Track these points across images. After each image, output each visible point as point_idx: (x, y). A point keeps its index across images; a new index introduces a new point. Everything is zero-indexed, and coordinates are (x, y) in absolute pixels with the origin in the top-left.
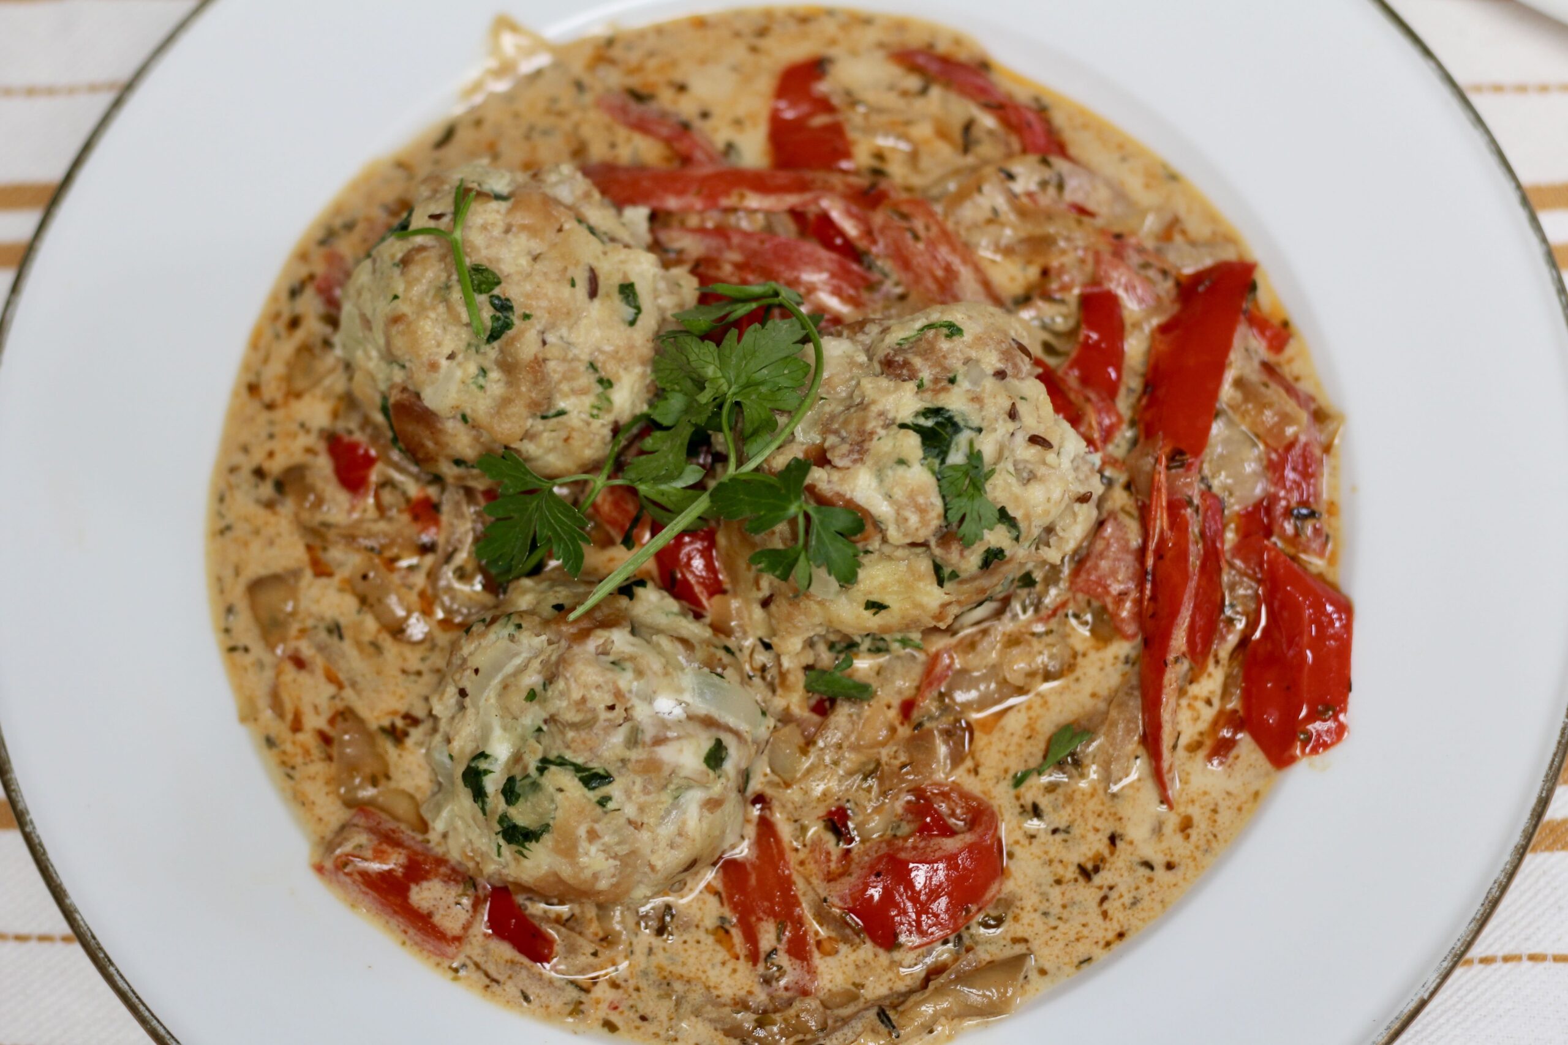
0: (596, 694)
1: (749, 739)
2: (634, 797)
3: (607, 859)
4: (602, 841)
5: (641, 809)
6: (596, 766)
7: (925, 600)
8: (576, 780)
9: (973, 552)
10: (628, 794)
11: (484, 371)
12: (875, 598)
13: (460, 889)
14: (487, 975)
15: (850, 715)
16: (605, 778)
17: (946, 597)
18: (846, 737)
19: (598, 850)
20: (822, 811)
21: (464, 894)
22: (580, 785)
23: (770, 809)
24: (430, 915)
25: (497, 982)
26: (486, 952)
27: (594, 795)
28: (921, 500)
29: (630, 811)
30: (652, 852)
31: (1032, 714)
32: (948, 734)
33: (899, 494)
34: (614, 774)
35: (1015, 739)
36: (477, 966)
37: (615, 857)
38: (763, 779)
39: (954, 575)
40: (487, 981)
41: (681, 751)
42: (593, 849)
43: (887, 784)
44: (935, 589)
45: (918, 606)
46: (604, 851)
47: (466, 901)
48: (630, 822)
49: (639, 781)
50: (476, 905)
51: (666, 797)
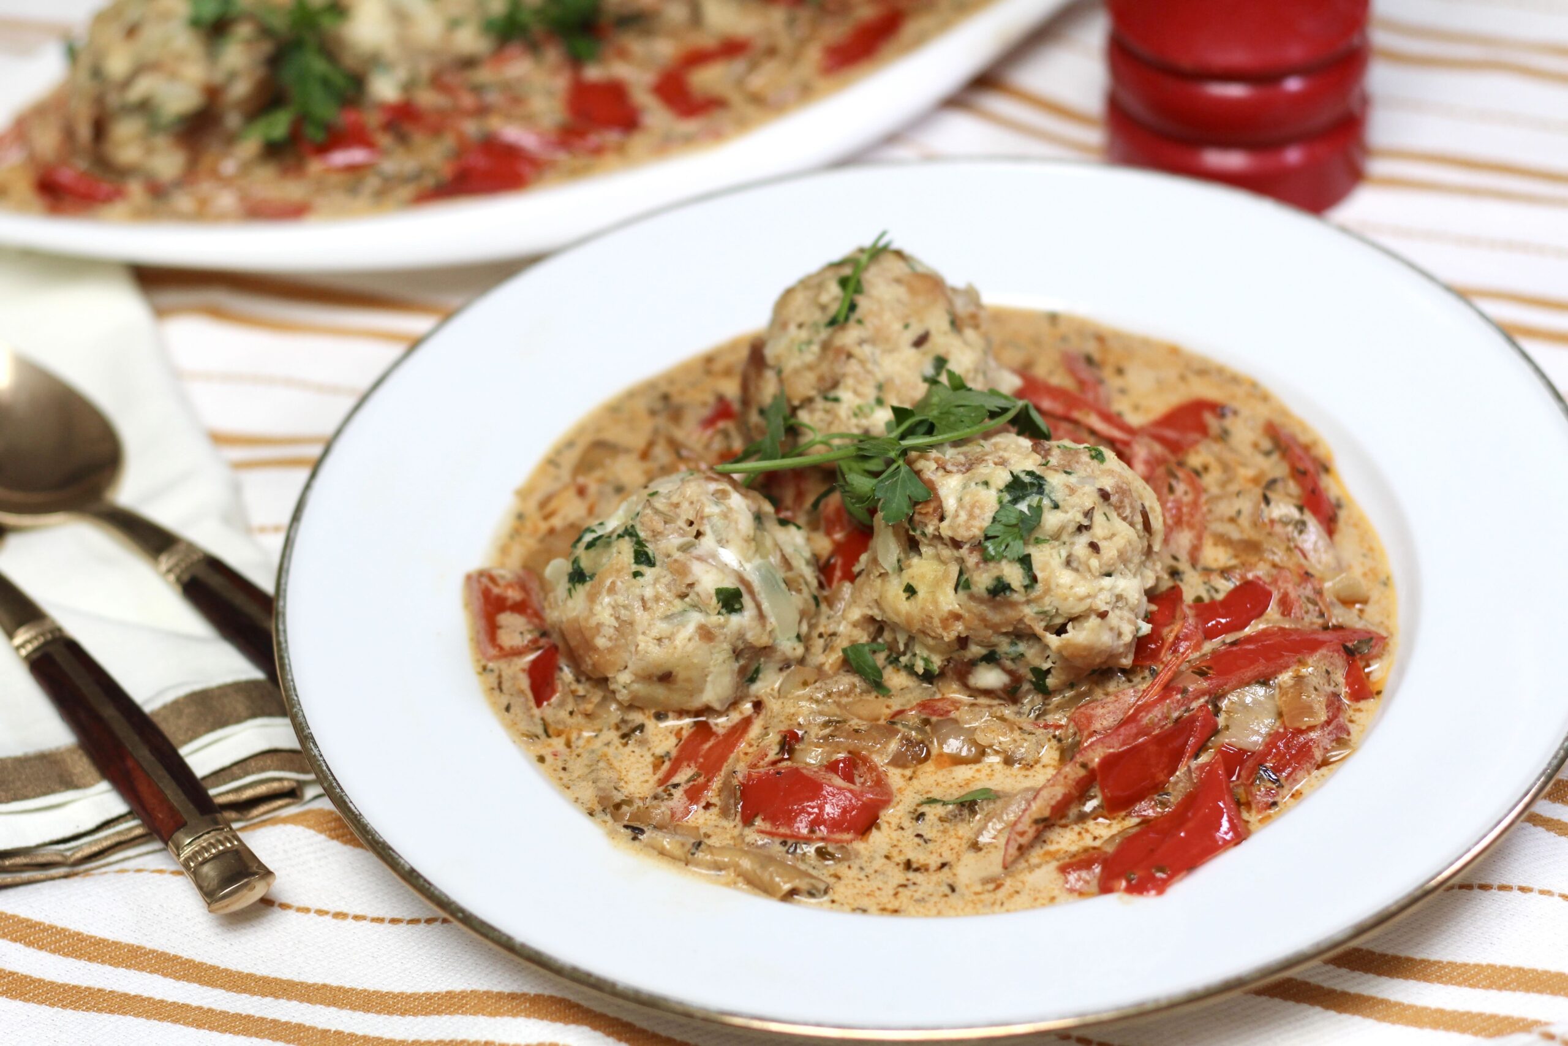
0: (685, 505)
1: (769, 628)
2: (658, 586)
3: (611, 615)
4: (616, 596)
5: (657, 599)
6: (650, 549)
7: (941, 598)
8: (632, 550)
9: (987, 571)
10: (656, 581)
11: (809, 343)
12: (914, 584)
13: (530, 627)
14: (500, 684)
15: (855, 686)
16: (651, 563)
17: (957, 606)
18: (840, 694)
19: (609, 604)
20: (784, 727)
21: (530, 632)
22: (632, 555)
23: (758, 714)
24: (499, 627)
25: (501, 690)
26: (514, 678)
27: (635, 568)
28: (977, 511)
29: (649, 593)
30: (644, 633)
31: (977, 775)
32: (909, 742)
33: (967, 499)
34: (658, 563)
35: (953, 782)
36: (500, 676)
37: (617, 618)
38: (768, 690)
39: (967, 586)
40: (495, 685)
41: (707, 572)
42: (607, 600)
43: (837, 733)
44: (950, 591)
45: (935, 602)
46: (613, 608)
47: (529, 637)
48: (643, 599)
49: (669, 577)
50: (534, 646)
51: (679, 605)
